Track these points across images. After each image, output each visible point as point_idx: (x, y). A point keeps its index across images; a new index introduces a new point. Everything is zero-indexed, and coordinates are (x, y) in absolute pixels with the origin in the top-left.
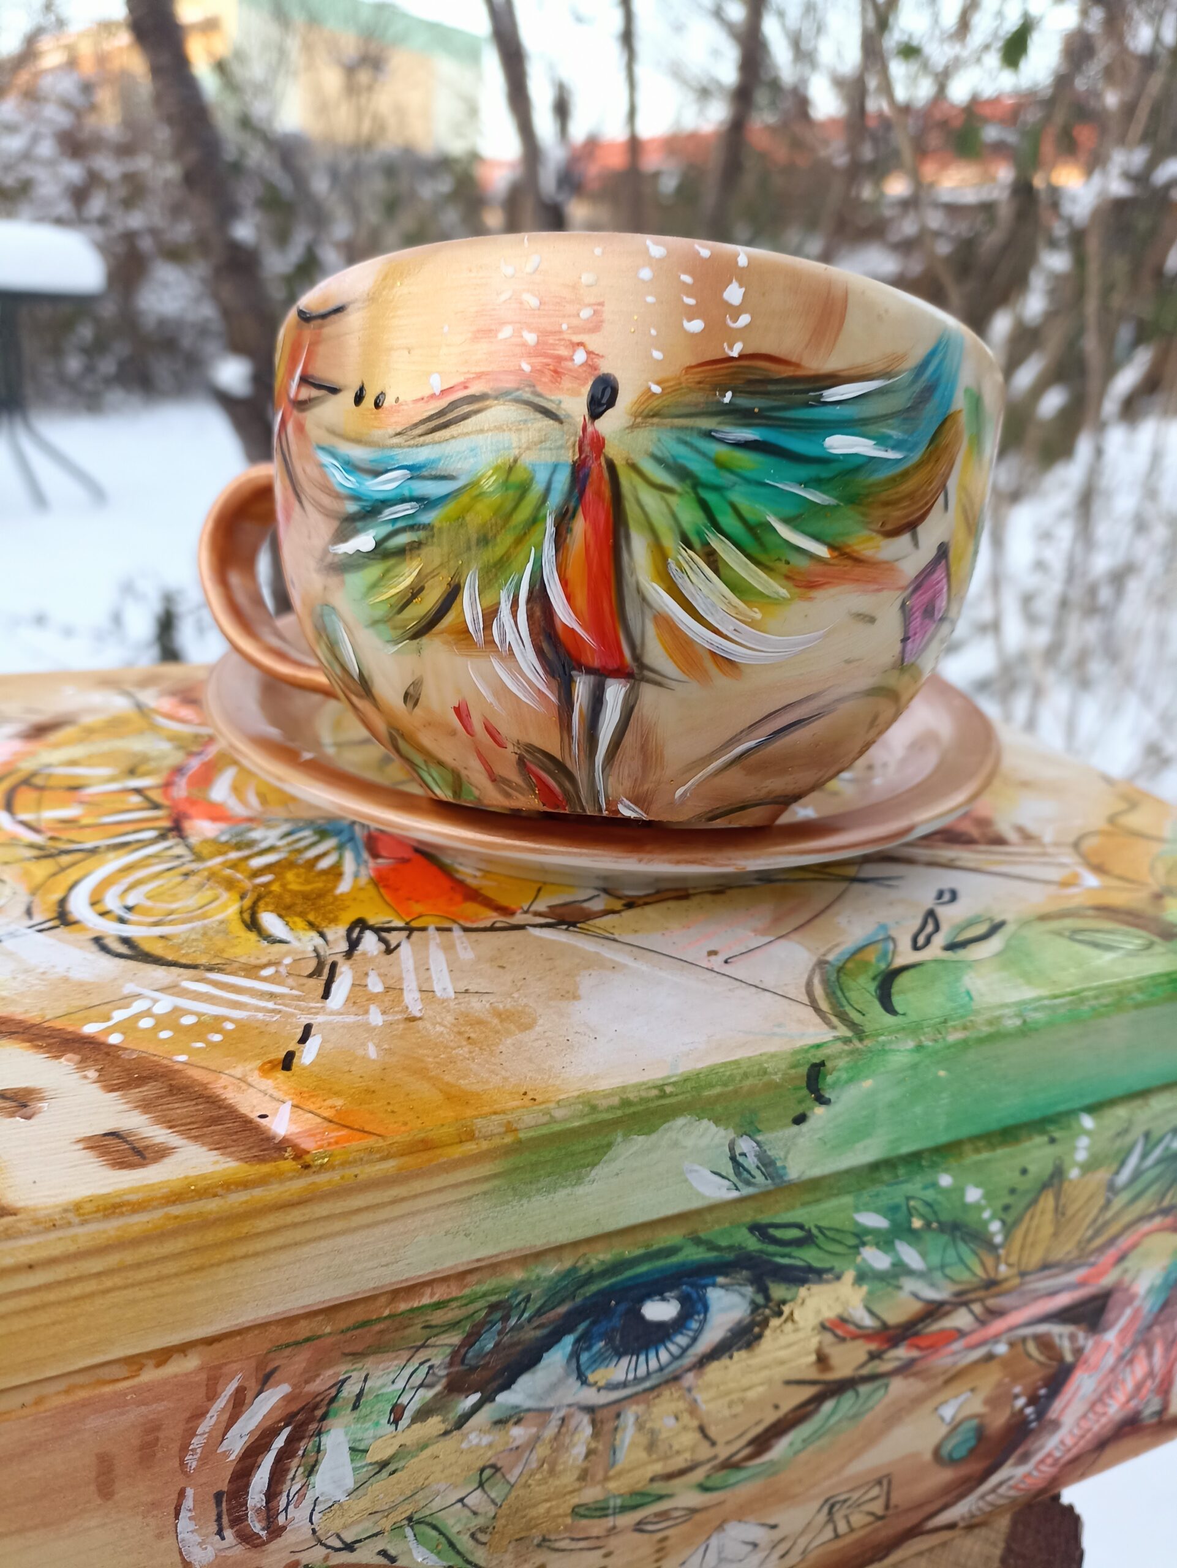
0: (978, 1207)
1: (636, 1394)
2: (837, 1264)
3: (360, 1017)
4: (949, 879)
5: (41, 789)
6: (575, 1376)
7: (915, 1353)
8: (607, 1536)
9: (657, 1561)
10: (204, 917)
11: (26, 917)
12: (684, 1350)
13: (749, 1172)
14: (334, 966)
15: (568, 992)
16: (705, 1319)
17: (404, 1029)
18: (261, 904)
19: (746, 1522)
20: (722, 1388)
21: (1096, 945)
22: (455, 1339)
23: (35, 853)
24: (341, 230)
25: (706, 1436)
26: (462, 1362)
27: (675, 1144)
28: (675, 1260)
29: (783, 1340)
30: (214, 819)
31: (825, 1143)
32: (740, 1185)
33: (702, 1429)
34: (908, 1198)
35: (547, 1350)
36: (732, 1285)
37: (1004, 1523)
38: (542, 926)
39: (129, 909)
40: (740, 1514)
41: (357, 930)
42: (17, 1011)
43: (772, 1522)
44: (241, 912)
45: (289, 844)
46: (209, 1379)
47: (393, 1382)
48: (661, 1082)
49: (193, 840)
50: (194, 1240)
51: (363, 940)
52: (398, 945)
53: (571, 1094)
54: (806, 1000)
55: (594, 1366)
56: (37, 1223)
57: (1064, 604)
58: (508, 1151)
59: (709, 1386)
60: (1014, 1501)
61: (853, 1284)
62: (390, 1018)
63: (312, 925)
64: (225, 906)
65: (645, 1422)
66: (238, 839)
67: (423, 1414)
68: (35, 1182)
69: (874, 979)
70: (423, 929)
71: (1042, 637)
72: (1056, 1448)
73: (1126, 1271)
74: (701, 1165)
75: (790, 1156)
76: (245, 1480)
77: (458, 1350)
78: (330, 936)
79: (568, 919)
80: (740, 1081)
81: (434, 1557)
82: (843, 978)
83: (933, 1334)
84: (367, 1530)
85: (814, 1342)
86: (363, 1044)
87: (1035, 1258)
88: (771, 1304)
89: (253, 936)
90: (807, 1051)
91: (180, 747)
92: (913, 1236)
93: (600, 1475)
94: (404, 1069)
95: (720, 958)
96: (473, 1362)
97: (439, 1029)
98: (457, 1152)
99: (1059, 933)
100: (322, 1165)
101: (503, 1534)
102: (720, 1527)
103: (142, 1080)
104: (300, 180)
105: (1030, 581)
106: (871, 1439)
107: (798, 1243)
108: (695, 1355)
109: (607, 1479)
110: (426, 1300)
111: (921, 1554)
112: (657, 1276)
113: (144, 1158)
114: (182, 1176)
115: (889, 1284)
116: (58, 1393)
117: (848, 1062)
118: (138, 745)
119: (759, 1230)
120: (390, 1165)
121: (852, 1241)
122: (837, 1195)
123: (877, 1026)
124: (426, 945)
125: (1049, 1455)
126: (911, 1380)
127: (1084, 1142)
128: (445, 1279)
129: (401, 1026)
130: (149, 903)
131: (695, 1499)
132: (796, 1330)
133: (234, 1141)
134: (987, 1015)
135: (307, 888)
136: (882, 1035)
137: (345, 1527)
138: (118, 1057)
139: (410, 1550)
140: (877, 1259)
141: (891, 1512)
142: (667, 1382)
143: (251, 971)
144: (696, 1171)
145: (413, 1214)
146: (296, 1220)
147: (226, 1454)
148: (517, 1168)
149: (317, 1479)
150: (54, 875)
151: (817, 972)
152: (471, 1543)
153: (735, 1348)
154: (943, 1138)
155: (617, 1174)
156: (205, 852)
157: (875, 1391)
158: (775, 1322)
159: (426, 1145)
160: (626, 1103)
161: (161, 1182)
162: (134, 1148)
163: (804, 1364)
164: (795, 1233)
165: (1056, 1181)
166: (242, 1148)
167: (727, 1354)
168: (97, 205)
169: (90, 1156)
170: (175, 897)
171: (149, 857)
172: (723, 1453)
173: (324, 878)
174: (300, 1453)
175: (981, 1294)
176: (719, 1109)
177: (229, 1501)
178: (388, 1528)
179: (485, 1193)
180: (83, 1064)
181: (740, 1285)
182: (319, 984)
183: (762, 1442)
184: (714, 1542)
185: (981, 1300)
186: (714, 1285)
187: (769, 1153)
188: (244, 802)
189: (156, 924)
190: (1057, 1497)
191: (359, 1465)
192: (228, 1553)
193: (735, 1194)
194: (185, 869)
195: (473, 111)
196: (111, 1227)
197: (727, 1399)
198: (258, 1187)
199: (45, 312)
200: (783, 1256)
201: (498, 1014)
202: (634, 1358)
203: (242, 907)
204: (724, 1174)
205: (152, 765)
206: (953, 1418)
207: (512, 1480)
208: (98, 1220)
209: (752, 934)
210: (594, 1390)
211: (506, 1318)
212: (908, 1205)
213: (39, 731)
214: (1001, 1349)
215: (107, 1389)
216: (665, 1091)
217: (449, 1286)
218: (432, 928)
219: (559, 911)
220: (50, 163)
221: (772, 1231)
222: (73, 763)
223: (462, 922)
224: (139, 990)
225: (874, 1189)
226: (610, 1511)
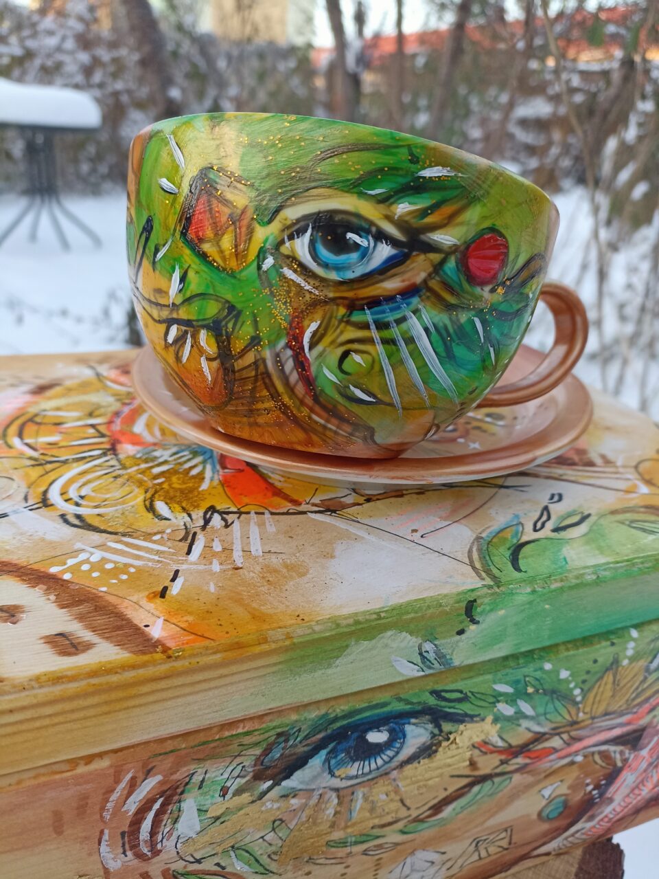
0: (567, 681)
1: (364, 782)
2: (482, 712)
3: (206, 567)
4: (558, 487)
5: (39, 424)
6: (328, 771)
7: (528, 761)
8: (347, 857)
9: (376, 870)
10: (123, 503)
11: (24, 501)
12: (392, 758)
13: (430, 662)
14: (195, 534)
15: (328, 554)
16: (404, 741)
17: (232, 574)
18: (156, 496)
19: (427, 851)
20: (413, 779)
21: (644, 530)
22: (258, 751)
23: (33, 462)
24: (233, 91)
25: (404, 805)
26: (262, 764)
27: (386, 646)
28: (386, 709)
29: (450, 753)
30: (134, 444)
31: (476, 645)
32: (424, 668)
33: (402, 801)
34: (525, 676)
35: (311, 758)
36: (420, 723)
37: (578, 853)
38: (316, 512)
39: (82, 497)
40: (425, 846)
41: (210, 513)
42: (14, 558)
43: (443, 850)
44: (145, 501)
45: (175, 460)
46: (115, 772)
47: (222, 775)
48: (378, 611)
49: (121, 456)
50: (104, 697)
51: (212, 519)
52: (233, 523)
53: (324, 617)
54: (467, 561)
55: (338, 767)
56: (14, 686)
57: (643, 309)
58: (286, 649)
59: (406, 778)
60: (585, 840)
61: (492, 723)
62: (224, 567)
63: (184, 509)
64: (136, 497)
65: (368, 797)
66: (147, 456)
67: (239, 792)
68: (14, 663)
69: (509, 549)
70: (248, 513)
71: (629, 329)
72: (611, 813)
73: (655, 716)
74: (401, 657)
75: (455, 653)
76: (138, 825)
77: (259, 758)
78: (194, 517)
79: (332, 508)
80: (426, 610)
81: (247, 867)
82: (491, 548)
83: (538, 750)
84: (208, 852)
85: (468, 754)
86: (208, 583)
87: (601, 709)
88: (442, 734)
89: (150, 515)
90: (466, 593)
91: (118, 400)
92: (528, 697)
93: (343, 824)
94: (230, 599)
95: (419, 534)
96: (268, 764)
97: (252, 574)
98: (257, 649)
99: (622, 523)
100: (179, 656)
101: (286, 855)
102: (412, 853)
103: (80, 602)
104: (210, 61)
105: (623, 296)
106: (501, 807)
107: (459, 700)
108: (398, 761)
109: (346, 827)
110: (240, 731)
111: (529, 868)
112: (376, 718)
113: (77, 649)
114: (97, 662)
115: (513, 723)
116: (30, 778)
117: (490, 600)
118: (94, 398)
119: (436, 694)
120: (218, 657)
121: (492, 700)
122: (482, 674)
123: (509, 579)
124: (249, 523)
125: (606, 816)
126: (525, 775)
127: (632, 645)
128: (251, 719)
129: (230, 572)
130: (93, 494)
131: (399, 838)
132: (458, 748)
133: (129, 641)
134: (575, 573)
135: (184, 486)
136: (512, 584)
137: (195, 850)
138: (68, 588)
139: (233, 863)
140: (506, 710)
141: (512, 846)
142: (381, 776)
143: (148, 536)
144: (398, 661)
145: (232, 684)
146: (163, 687)
147: (127, 812)
148: (293, 659)
149: (179, 826)
150: (42, 476)
151: (476, 543)
152: (269, 860)
153: (421, 758)
154: (547, 643)
155: (352, 662)
156: (128, 464)
157: (505, 780)
158: (445, 744)
159: (239, 646)
160: (357, 622)
161: (86, 665)
162: (72, 644)
163: (463, 767)
164: (458, 695)
165: (614, 667)
166: (133, 645)
167: (417, 761)
168: (97, 77)
169: (47, 647)
170: (108, 491)
171: (96, 466)
172: (414, 814)
173: (193, 481)
174: (169, 812)
175: (568, 728)
176: (412, 626)
177: (129, 836)
178: (220, 852)
179: (273, 673)
180: (48, 591)
181: (424, 723)
182: (185, 545)
183: (437, 808)
184: (409, 861)
185: (568, 732)
186: (409, 723)
187: (442, 651)
188: (152, 433)
189: (96, 507)
190: (610, 839)
191: (203, 818)
192: (130, 864)
193: (422, 673)
194: (114, 474)
195: (309, 20)
196: (57, 690)
197: (416, 786)
198: (141, 668)
199: (69, 138)
200: (450, 708)
201: (286, 566)
202: (362, 763)
203: (145, 498)
204: (415, 662)
205: (102, 410)
206: (550, 796)
207: (292, 827)
208: (49, 686)
209: (439, 520)
210: (339, 779)
211: (286, 741)
212: (525, 680)
213: (41, 390)
214: (579, 759)
215: (57, 777)
216: (380, 616)
217: (253, 723)
218: (253, 512)
219: (326, 503)
220: (71, 53)
221: (443, 694)
222: (58, 409)
223: (270, 509)
224: (83, 547)
225: (504, 672)
226: (348, 844)
